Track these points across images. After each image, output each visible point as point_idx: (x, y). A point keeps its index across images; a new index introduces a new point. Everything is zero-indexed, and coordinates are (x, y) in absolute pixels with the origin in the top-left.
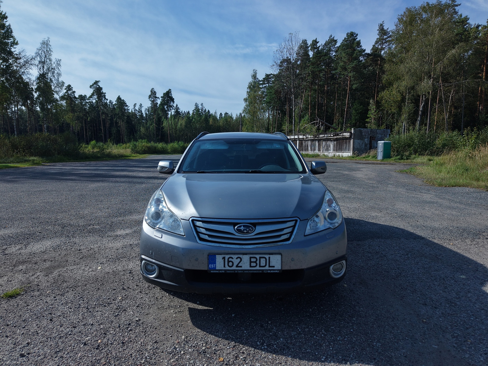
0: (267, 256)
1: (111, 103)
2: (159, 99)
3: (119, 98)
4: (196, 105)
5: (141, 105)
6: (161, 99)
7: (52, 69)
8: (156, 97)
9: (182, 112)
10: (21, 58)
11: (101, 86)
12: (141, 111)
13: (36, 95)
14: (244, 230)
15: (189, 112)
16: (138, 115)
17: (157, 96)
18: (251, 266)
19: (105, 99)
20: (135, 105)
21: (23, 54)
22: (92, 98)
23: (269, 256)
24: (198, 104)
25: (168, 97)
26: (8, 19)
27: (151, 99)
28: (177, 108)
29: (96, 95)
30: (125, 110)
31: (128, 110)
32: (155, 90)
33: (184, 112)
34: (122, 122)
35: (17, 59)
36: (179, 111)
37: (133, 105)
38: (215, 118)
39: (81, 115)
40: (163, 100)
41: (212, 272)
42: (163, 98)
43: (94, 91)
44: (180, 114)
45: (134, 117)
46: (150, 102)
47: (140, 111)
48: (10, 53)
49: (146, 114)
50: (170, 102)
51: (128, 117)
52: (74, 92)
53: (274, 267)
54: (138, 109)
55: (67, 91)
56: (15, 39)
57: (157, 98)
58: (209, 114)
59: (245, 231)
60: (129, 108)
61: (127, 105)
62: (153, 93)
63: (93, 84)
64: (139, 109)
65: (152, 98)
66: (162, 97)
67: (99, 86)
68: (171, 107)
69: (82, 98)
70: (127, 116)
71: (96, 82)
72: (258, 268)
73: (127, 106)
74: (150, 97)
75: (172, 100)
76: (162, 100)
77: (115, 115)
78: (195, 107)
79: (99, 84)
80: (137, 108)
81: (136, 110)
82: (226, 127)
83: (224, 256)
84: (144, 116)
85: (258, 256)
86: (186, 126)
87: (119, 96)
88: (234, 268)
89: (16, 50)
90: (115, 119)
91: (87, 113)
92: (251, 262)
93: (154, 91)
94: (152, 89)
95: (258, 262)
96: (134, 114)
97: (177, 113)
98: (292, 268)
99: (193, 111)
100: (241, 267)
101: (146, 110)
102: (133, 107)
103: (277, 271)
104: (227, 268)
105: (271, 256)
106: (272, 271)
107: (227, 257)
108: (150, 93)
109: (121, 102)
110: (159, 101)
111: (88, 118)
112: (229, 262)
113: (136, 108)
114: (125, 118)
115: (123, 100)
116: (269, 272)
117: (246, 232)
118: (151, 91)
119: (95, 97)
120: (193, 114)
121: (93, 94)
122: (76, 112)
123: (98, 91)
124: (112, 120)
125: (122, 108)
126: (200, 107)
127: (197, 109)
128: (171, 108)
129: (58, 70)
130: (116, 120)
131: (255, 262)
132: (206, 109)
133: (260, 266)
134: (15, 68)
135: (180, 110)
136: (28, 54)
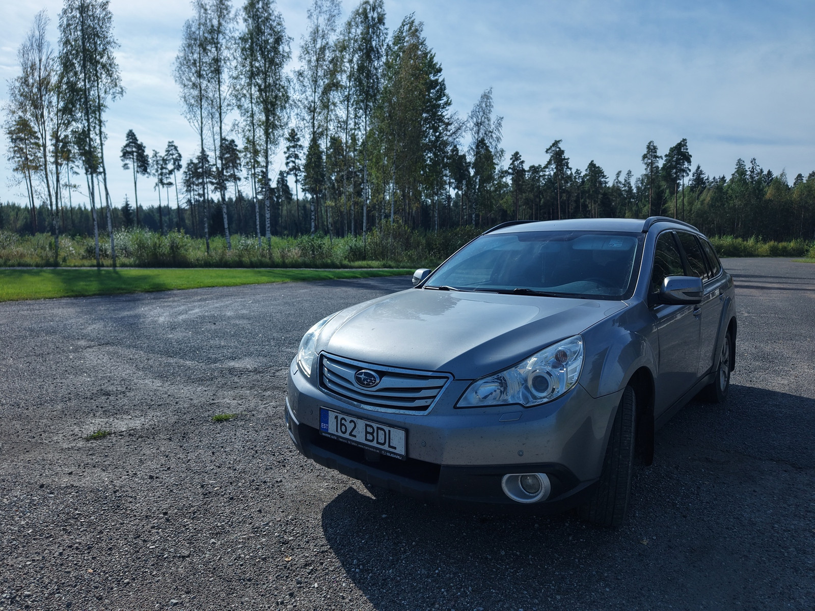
0: (387, 429)
1: (578, 173)
2: (662, 159)
3: (592, 165)
4: (740, 164)
5: (629, 173)
6: (664, 158)
7: (490, 132)
8: (656, 157)
9: (707, 179)
10: (451, 124)
11: (562, 149)
12: (629, 183)
13: (472, 172)
14: (365, 380)
15: (724, 177)
16: (624, 190)
17: (658, 154)
18: (366, 440)
19: (568, 167)
20: (618, 174)
21: (456, 117)
22: (547, 168)
23: (389, 428)
24: (744, 162)
25: (680, 154)
26: (442, 73)
27: (646, 161)
28: (699, 172)
29: (555, 163)
30: (601, 183)
31: (606, 183)
32: (655, 145)
33: (714, 178)
34: (594, 203)
35: (448, 124)
36: (703, 178)
37: (616, 173)
38: (779, 184)
39: (531, 196)
40: (668, 161)
41: (323, 434)
42: (670, 156)
43: (552, 156)
44: (704, 183)
45: (615, 194)
46: (645, 167)
47: (627, 183)
48: (441, 119)
49: (638, 188)
50: (683, 162)
51: (605, 194)
52: (523, 162)
53: (395, 448)
54: (623, 181)
55: (514, 161)
56: (448, 98)
57: (658, 157)
58: (769, 178)
59: (365, 382)
60: (607, 180)
61: (605, 174)
62: (652, 149)
63: (551, 147)
64: (626, 181)
65: (649, 159)
66: (666, 156)
67: (560, 148)
68: (684, 171)
69: (535, 169)
70: (602, 194)
71: (556, 144)
72: (374, 444)
73: (604, 176)
74: (645, 157)
75: (688, 158)
76: (666, 160)
77: (584, 192)
78: (737, 167)
79: (560, 145)
80: (622, 179)
81: (620, 183)
82: (806, 203)
83: (337, 414)
84: (635, 191)
85: (375, 425)
86: (712, 206)
87: (592, 161)
88: (347, 436)
89: (447, 113)
90: (582, 200)
91: (540, 192)
92: (367, 432)
93: (654, 147)
94: (650, 143)
95: (375, 434)
96: (616, 190)
97: (699, 180)
98: (422, 459)
99: (733, 175)
100: (355, 436)
101: (638, 180)
102: (615, 177)
103: (399, 457)
104: (340, 434)
105: (392, 429)
106: (392, 455)
107: (340, 416)
108: (645, 151)
109: (595, 171)
110: (660, 163)
111: (540, 201)
112: (342, 425)
113: (619, 178)
114: (600, 196)
115: (599, 167)
116: (388, 454)
117: (367, 384)
118: (648, 147)
119: (553, 166)
120: (732, 180)
121: (549, 163)
122: (525, 193)
123: (558, 158)
124: (577, 201)
125: (596, 181)
126: (748, 166)
127: (741, 171)
128: (684, 174)
129: (497, 133)
130: (585, 201)
131: (372, 434)
132: (761, 170)
133: (378, 443)
134: (445, 138)
135: (705, 177)
136: (460, 118)
